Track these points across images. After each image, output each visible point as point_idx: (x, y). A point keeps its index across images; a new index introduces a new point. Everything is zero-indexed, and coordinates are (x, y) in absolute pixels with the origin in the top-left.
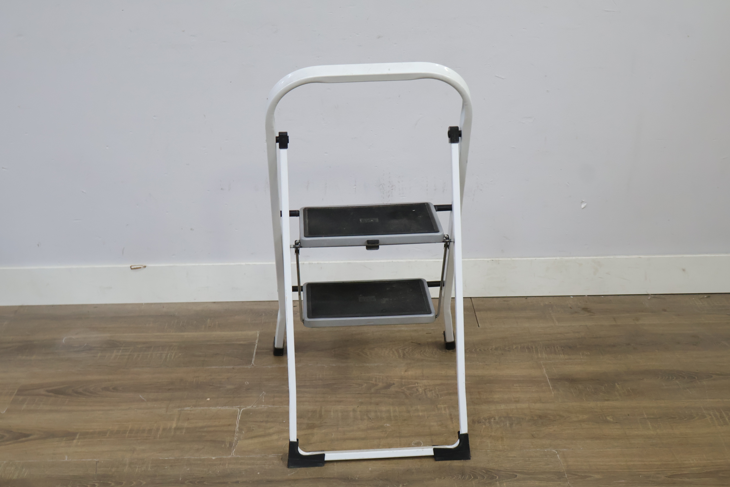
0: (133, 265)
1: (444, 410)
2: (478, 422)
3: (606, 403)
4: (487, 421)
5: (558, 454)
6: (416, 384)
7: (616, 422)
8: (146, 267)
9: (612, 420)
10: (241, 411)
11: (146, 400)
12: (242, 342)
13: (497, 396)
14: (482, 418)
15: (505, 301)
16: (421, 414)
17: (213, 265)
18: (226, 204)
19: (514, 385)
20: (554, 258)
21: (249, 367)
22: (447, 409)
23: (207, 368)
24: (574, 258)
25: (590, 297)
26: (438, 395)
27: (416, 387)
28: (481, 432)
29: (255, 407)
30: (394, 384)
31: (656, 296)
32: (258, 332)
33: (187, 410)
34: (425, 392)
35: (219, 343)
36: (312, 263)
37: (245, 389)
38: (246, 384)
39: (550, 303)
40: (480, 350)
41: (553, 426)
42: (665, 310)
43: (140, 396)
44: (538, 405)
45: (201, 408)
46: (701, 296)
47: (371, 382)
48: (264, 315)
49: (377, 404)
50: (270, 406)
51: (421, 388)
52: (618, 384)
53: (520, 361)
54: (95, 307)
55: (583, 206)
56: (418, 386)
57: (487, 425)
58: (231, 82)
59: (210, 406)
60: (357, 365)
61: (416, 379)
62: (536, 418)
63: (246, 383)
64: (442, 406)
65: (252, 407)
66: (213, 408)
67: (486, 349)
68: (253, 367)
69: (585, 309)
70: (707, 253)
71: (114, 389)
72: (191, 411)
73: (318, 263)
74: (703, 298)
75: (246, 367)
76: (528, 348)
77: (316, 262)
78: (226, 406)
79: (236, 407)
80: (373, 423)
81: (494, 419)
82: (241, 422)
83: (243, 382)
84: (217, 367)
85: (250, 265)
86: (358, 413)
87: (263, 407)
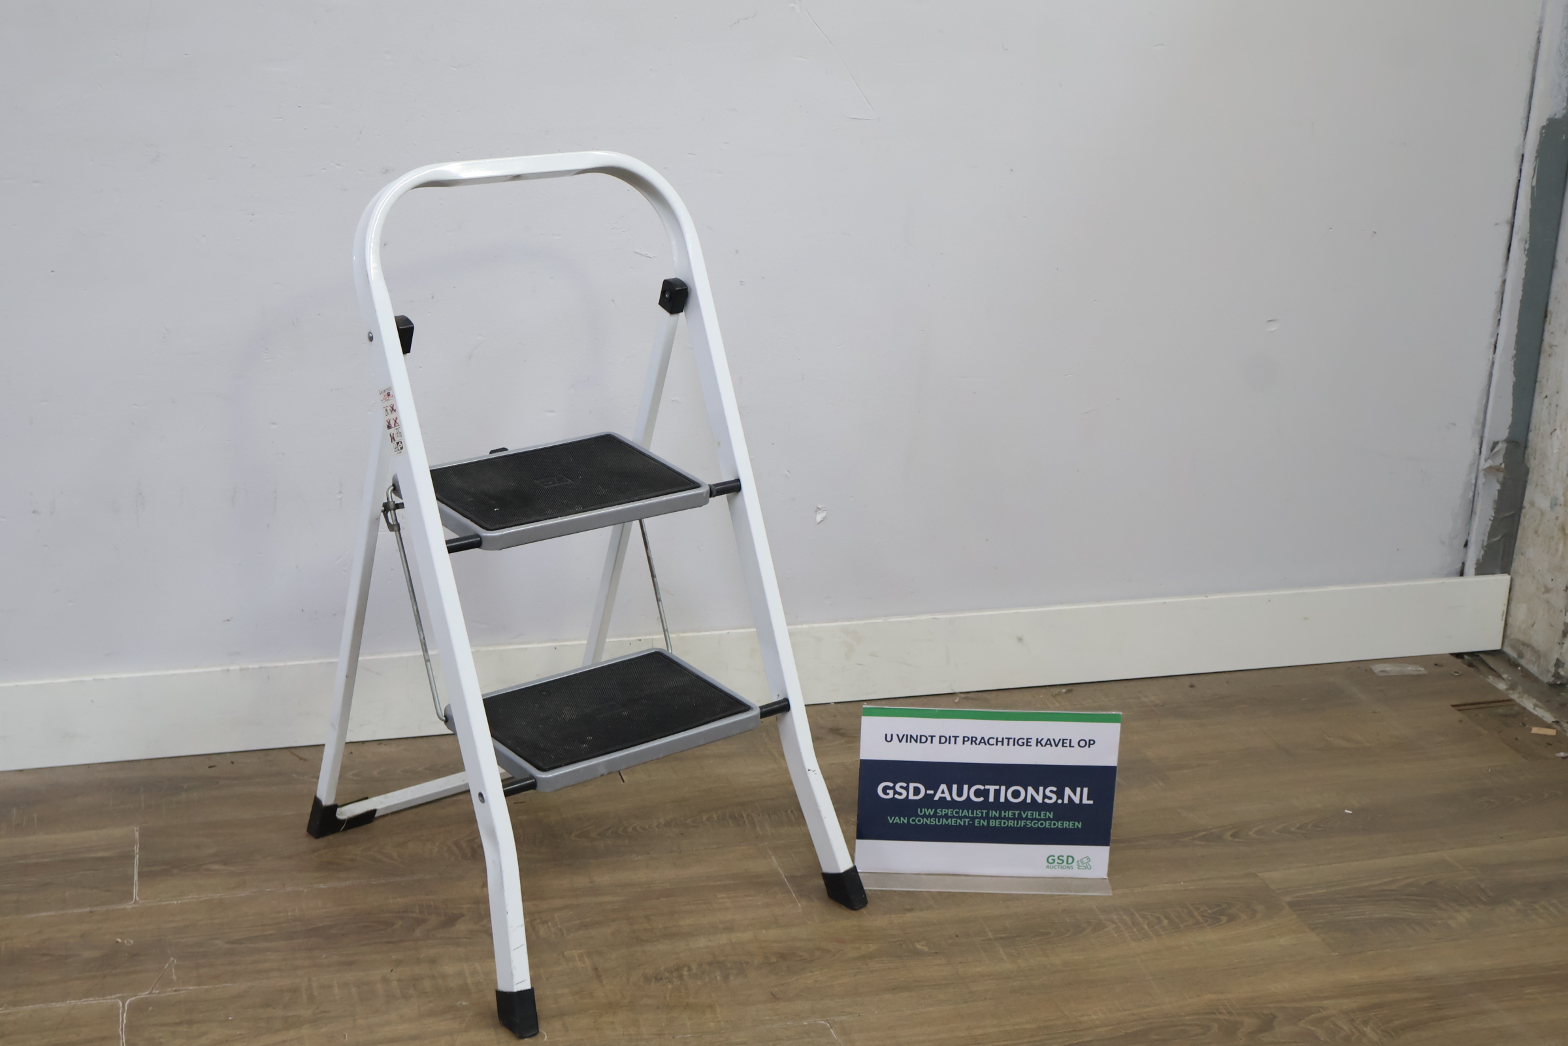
1: (580, 960)
2: (656, 978)
3: (909, 916)
4: (675, 974)
5: (831, 1027)
7: (936, 953)
9: (926, 949)
10: (127, 1005)
12: (101, 854)
13: (686, 922)
14: (662, 968)
17: (17, 686)
18: (46, 546)
19: (718, 896)
21: (128, 906)
22: (586, 959)
23: (28, 916)
24: (805, 626)
25: (839, 705)
26: (561, 930)
28: (665, 998)
29: (159, 993)
30: (462, 915)
31: (969, 695)
32: (136, 829)
34: (533, 927)
35: (47, 860)
36: (248, 669)
37: (126, 955)
38: (129, 945)
40: (634, 829)
41: (812, 972)
44: (773, 933)
45: (30, 1007)
46: (1056, 690)
47: (411, 915)
48: (142, 790)
49: (433, 961)
50: (191, 988)
53: (721, 845)
55: (819, 518)
57: (677, 982)
58: (52, 271)
59: (52, 1002)
60: (374, 883)
62: (774, 960)
63: (128, 942)
64: (575, 953)
65: (151, 993)
66: (59, 1005)
67: (647, 827)
68: (137, 906)
70: (1062, 603)
73: (261, 668)
74: (1059, 694)
75: (120, 907)
76: (732, 817)
77: (256, 666)
78: (88, 997)
79: (113, 997)
80: (430, 1002)
81: (690, 969)
82: (130, 1027)
83: (120, 940)
84: (53, 913)
85: (103, 679)
86: (395, 984)
87: (176, 991)
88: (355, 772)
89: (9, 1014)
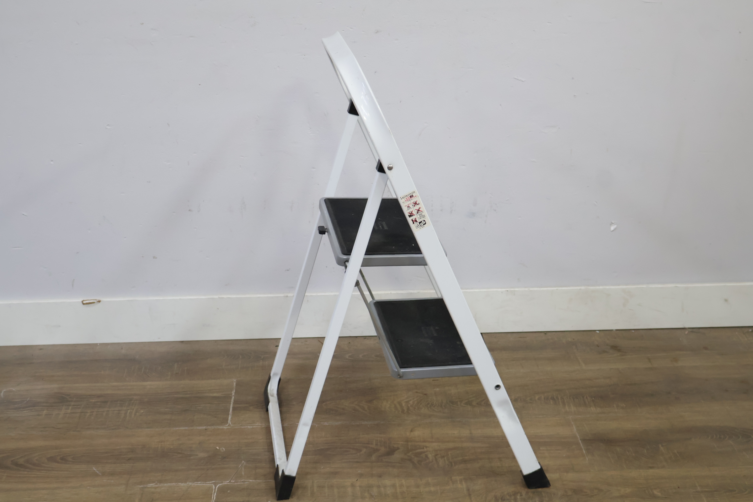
0: (85, 299)
1: (460, 483)
2: (502, 499)
3: (651, 471)
4: (513, 497)
6: (425, 448)
7: (666, 498)
8: (101, 302)
9: (659, 494)
10: (217, 488)
11: (101, 474)
12: (215, 395)
14: (506, 493)
15: (521, 337)
16: (432, 489)
17: (180, 299)
18: (195, 228)
19: (541, 449)
20: (579, 288)
21: (224, 428)
22: (463, 482)
23: (174, 429)
24: (601, 287)
25: (618, 331)
26: (451, 462)
27: (424, 452)
29: (234, 482)
30: (398, 449)
31: (694, 330)
32: (235, 380)
33: (151, 487)
34: (436, 459)
35: (188, 396)
37: (220, 457)
38: (222, 451)
39: (573, 339)
42: (706, 348)
43: (94, 469)
44: (571, 476)
45: (168, 484)
46: (746, 330)
47: (371, 446)
48: (241, 357)
49: (380, 476)
50: (251, 481)
51: (431, 454)
52: (662, 446)
53: (545, 416)
54: (41, 349)
55: (612, 228)
56: (427, 452)
58: (200, 85)
59: (179, 483)
60: (353, 424)
61: (424, 441)
63: (222, 449)
64: (458, 478)
65: (230, 482)
66: (182, 484)
68: (229, 427)
69: (615, 348)
71: (62, 459)
72: (155, 488)
74: (748, 332)
75: (221, 427)
76: (553, 398)
78: (198, 481)
79: (211, 482)
81: (521, 495)
83: (218, 448)
84: (186, 428)
85: (223, 298)
86: (358, 488)
87: (243, 482)
88: (350, 354)
89: (157, 487)
